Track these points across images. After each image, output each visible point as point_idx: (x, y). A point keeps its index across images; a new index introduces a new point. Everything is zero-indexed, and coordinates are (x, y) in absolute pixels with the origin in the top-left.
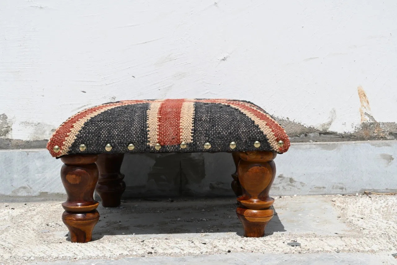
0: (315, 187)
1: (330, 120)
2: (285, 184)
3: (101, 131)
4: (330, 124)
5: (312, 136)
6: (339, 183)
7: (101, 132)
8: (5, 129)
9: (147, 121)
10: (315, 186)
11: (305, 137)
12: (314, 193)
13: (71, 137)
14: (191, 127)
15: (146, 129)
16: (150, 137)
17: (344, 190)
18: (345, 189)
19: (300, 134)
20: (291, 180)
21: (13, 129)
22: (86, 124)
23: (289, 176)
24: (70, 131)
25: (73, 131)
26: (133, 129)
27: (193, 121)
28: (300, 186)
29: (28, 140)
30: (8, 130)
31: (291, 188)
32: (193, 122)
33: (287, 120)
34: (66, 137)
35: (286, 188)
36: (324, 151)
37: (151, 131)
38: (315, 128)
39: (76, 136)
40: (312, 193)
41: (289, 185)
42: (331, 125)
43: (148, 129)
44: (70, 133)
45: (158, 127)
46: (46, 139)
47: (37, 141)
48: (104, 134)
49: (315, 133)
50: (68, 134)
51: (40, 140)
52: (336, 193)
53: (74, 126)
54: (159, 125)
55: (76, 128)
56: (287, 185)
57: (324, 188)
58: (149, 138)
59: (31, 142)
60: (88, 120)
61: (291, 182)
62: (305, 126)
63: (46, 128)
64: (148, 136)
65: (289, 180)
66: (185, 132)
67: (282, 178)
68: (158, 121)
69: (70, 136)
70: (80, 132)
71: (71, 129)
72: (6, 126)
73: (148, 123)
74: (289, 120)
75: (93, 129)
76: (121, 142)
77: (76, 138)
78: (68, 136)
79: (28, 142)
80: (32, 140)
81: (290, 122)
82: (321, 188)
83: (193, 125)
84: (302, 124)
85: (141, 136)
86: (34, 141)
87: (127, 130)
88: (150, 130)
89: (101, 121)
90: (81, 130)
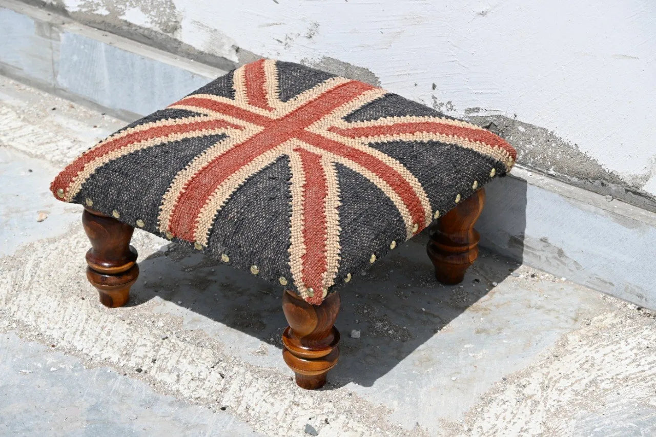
0: (597, 278)
1: (646, 172)
2: (550, 255)
3: (111, 188)
4: (646, 179)
5: (614, 188)
6: (638, 287)
7: (110, 190)
8: (173, 23)
9: (166, 193)
10: (597, 276)
11: (600, 186)
12: (595, 287)
13: (76, 184)
14: (209, 225)
15: (159, 206)
16: (161, 219)
17: (644, 300)
18: (646, 300)
19: (595, 178)
20: (560, 253)
21: (182, 27)
22: (98, 170)
23: (559, 245)
24: (78, 175)
25: (80, 176)
26: (145, 200)
27: (215, 215)
28: (573, 268)
29: (202, 49)
30: (177, 27)
31: (558, 264)
32: (215, 218)
33: (574, 147)
34: (71, 183)
35: (551, 261)
36: (617, 225)
37: (164, 211)
38: (621, 178)
39: (82, 185)
40: (591, 285)
41: (556, 258)
42: (647, 181)
43: (160, 207)
44: (77, 177)
45: (174, 208)
46: (225, 56)
47: (213, 55)
48: (112, 194)
49: (619, 185)
50: (74, 179)
51: (217, 55)
52: (630, 300)
53: (85, 169)
54: (176, 207)
55: (85, 172)
56: (553, 257)
57: (611, 284)
58: (159, 220)
59: (206, 54)
60: (103, 163)
61: (560, 256)
62: (603, 167)
63: (224, 40)
64: (159, 218)
65: (556, 250)
66: (200, 229)
67: (547, 244)
68: (178, 198)
69: (76, 182)
70: (87, 180)
71: (79, 173)
72: (174, 20)
73: (164, 196)
74: (579, 149)
75: (102, 181)
76: (128, 212)
77: (81, 188)
78: (73, 182)
79: (202, 53)
80: (206, 52)
81: (579, 153)
82: (606, 282)
83: (213, 222)
84: (599, 163)
85: (151, 213)
86: (209, 54)
87: (138, 197)
88: (163, 209)
89: (116, 172)
90: (88, 179)
